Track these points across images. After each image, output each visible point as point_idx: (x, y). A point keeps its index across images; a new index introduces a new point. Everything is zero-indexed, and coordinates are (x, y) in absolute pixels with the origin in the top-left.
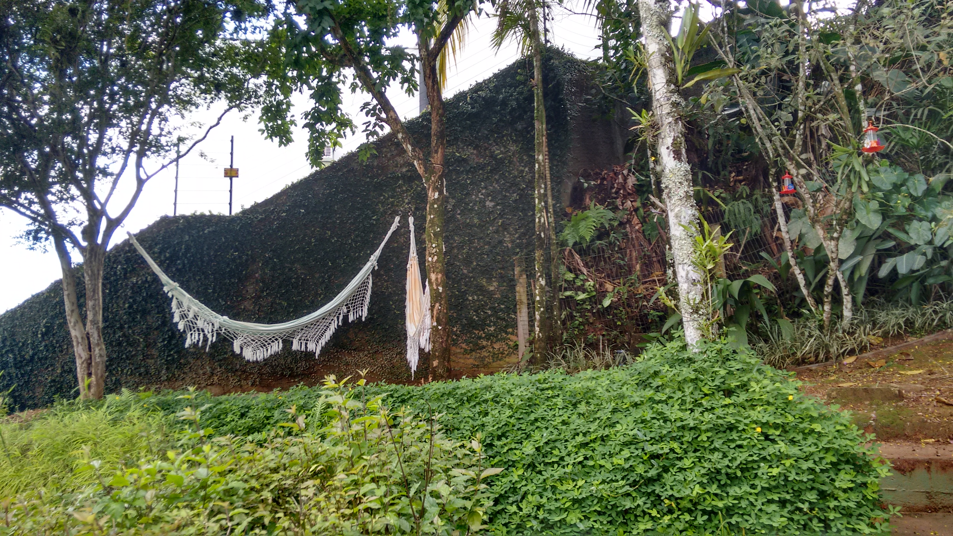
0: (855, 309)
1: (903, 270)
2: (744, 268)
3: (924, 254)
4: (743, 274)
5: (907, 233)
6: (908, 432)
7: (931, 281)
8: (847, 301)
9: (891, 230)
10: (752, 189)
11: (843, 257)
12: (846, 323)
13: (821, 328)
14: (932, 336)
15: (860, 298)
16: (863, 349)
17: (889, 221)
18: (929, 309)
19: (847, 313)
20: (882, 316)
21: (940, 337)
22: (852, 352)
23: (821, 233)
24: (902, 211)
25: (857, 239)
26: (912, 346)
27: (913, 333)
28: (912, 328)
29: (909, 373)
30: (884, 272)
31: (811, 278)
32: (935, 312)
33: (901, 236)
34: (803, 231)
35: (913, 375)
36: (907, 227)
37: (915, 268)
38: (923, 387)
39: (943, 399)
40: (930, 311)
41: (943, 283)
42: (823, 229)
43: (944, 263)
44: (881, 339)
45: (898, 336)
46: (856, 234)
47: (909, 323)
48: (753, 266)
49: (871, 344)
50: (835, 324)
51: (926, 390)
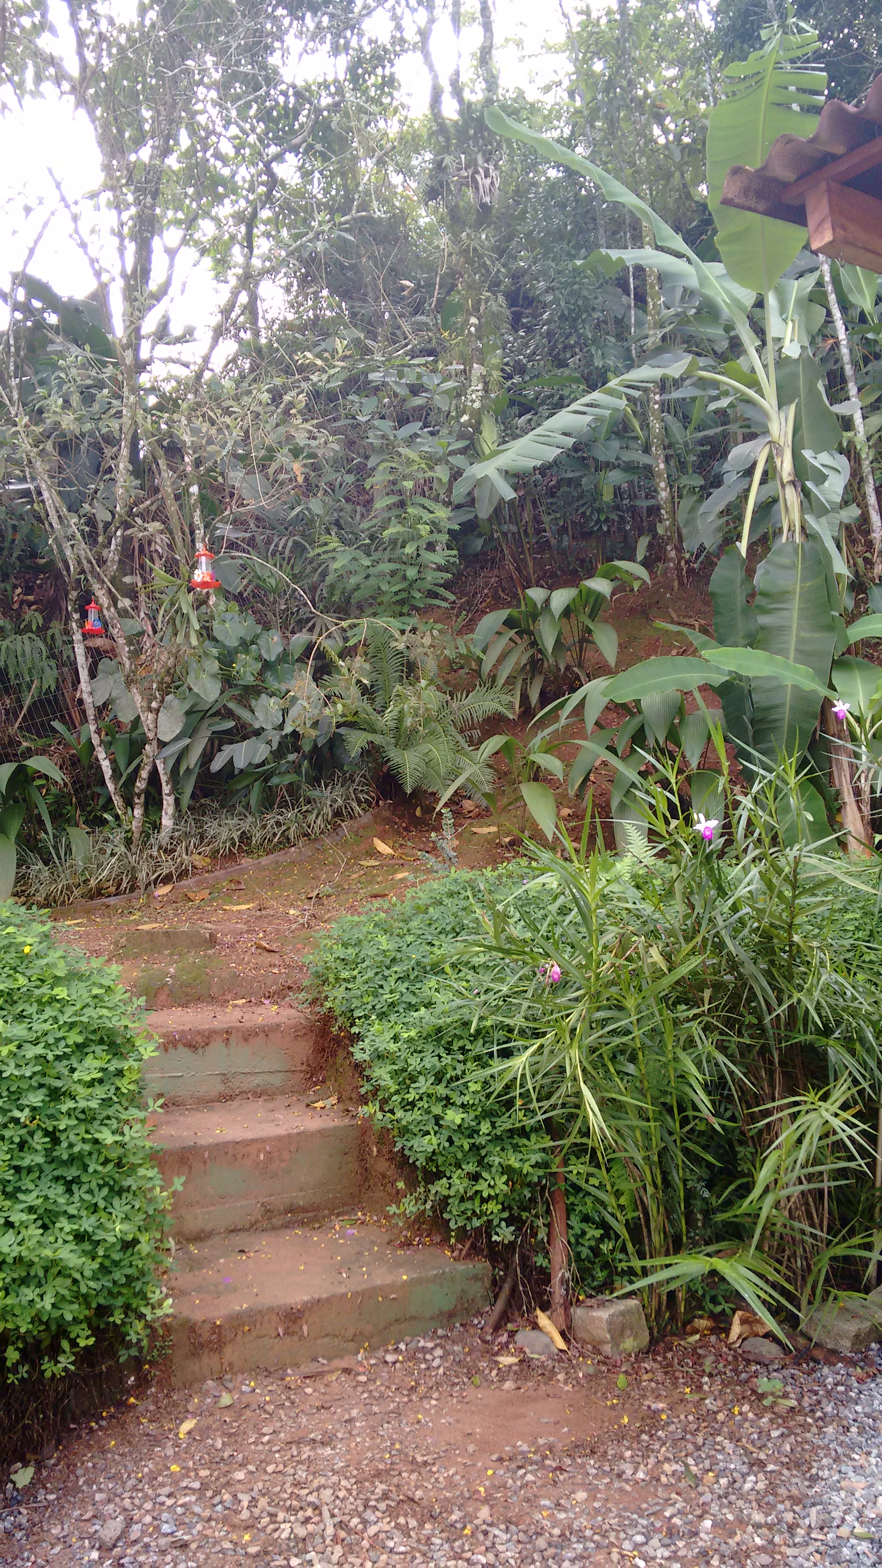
0: (179, 815)
1: (240, 764)
2: (25, 744)
3: (269, 743)
4: (23, 753)
5: (253, 712)
6: (214, 991)
7: (275, 781)
8: (168, 802)
9: (231, 705)
10: (48, 619)
11: (166, 738)
12: (164, 836)
13: (128, 842)
14: (271, 856)
15: (186, 800)
16: (183, 874)
17: (229, 693)
18: (271, 818)
19: (167, 822)
20: (212, 827)
21: (281, 859)
22: (167, 879)
23: (138, 698)
24: (250, 680)
25: (188, 713)
26: (245, 871)
27: (249, 853)
28: (249, 844)
29: (235, 908)
30: (217, 765)
31: (122, 766)
32: (278, 824)
33: (245, 714)
34: (115, 694)
35: (239, 911)
36: (253, 703)
37: (257, 760)
38: (245, 927)
39: (264, 944)
40: (272, 821)
41: (291, 784)
42: (141, 693)
43: (292, 757)
44: (208, 860)
45: (231, 856)
46: (186, 706)
47: (245, 838)
48: (40, 742)
49: (194, 867)
50: (148, 836)
51: (248, 932)
